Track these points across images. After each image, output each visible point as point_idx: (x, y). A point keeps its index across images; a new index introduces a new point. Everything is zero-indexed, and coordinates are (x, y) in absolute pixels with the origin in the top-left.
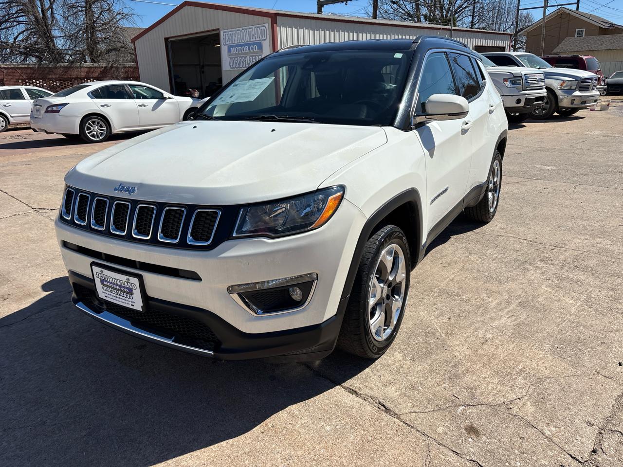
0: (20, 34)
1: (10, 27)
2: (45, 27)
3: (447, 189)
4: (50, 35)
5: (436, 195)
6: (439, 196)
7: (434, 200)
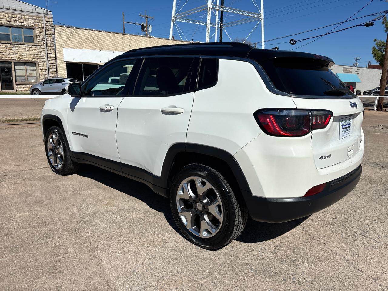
3: (86, 136)
5: (77, 132)
6: (79, 134)
7: (75, 133)
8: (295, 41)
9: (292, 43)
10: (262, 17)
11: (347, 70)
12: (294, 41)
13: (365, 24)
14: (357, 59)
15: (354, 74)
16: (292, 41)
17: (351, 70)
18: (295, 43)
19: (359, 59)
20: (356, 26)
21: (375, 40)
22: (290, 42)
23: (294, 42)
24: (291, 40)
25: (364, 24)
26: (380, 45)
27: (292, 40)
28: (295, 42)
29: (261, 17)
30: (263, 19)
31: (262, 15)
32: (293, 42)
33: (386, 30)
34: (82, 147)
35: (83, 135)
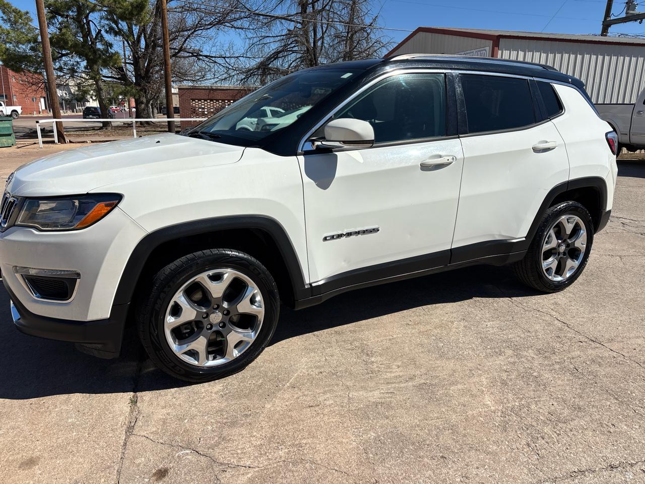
0: (293, 61)
1: (286, 55)
2: (313, 56)
3: (376, 230)
4: (316, 62)
5: (340, 232)
6: (349, 234)
7: (332, 237)
34: (345, 261)
35: (364, 232)
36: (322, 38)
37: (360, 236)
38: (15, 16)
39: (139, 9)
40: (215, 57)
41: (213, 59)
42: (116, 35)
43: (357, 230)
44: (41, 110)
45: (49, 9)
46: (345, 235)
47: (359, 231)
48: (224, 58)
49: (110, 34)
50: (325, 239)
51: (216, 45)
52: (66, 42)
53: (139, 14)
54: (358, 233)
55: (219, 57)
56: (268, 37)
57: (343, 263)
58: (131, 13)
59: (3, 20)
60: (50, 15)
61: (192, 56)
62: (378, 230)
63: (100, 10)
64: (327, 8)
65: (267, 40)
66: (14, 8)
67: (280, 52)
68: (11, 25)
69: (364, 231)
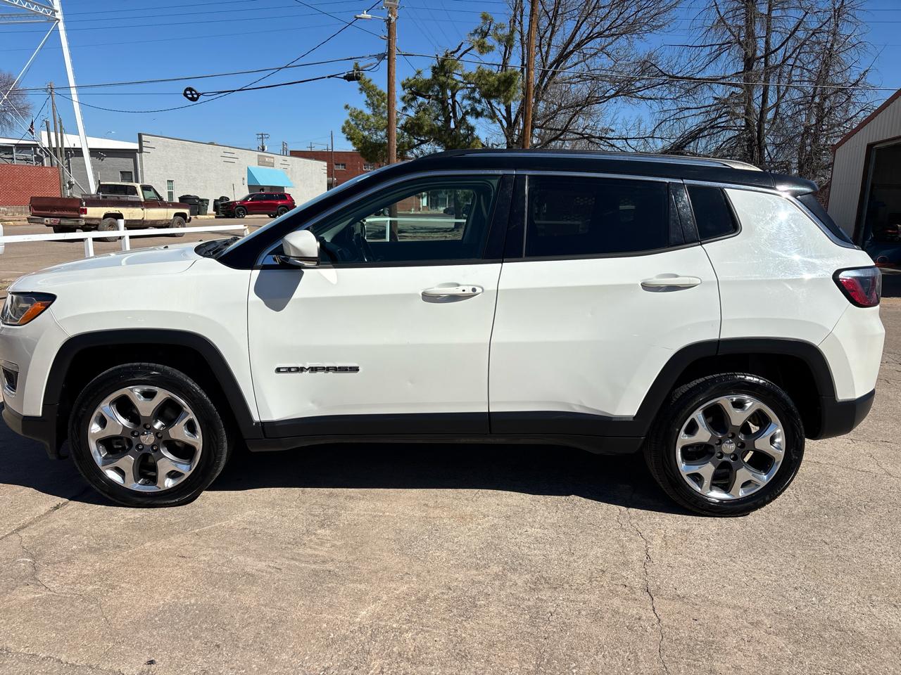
3: (356, 369)
5: (300, 365)
6: (314, 369)
7: (289, 370)
8: (196, 93)
9: (190, 96)
10: (59, 15)
11: (264, 161)
12: (193, 92)
13: (345, 75)
14: (262, 137)
15: (279, 170)
16: (188, 92)
17: (272, 160)
18: (198, 98)
19: (267, 136)
20: (329, 77)
21: (347, 107)
22: (185, 95)
23: (195, 96)
24: (187, 90)
25: (342, 76)
26: (356, 117)
27: (191, 89)
28: (199, 95)
29: (57, 17)
30: (61, 21)
31: (57, 12)
32: (192, 95)
33: (361, 89)
34: (313, 402)
35: (336, 369)
36: (777, 106)
37: (330, 373)
38: (378, 100)
39: (507, 85)
40: (612, 139)
41: (610, 141)
42: (477, 117)
43: (326, 365)
44: (421, 206)
45: (411, 90)
46: (307, 369)
47: (328, 368)
48: (626, 139)
49: (472, 115)
50: (278, 370)
51: (616, 122)
52: (420, 127)
53: (507, 89)
54: (327, 369)
55: (619, 139)
56: (688, 108)
57: (311, 405)
58: (497, 90)
59: (367, 104)
60: (410, 96)
61: (582, 138)
62: (358, 370)
63: (462, 88)
64: (790, 62)
65: (686, 113)
66: (378, 91)
67: (705, 129)
68: (374, 109)
69: (336, 367)
